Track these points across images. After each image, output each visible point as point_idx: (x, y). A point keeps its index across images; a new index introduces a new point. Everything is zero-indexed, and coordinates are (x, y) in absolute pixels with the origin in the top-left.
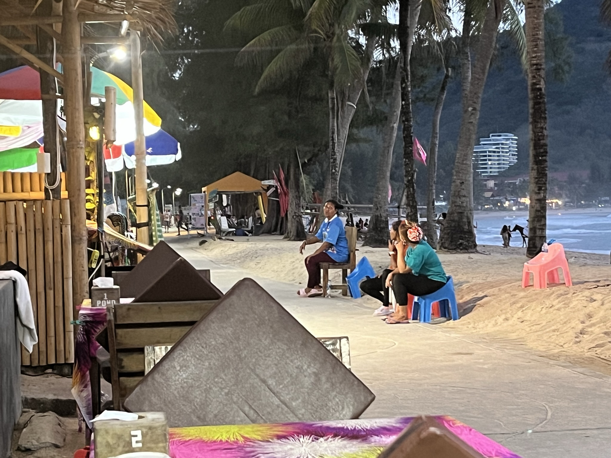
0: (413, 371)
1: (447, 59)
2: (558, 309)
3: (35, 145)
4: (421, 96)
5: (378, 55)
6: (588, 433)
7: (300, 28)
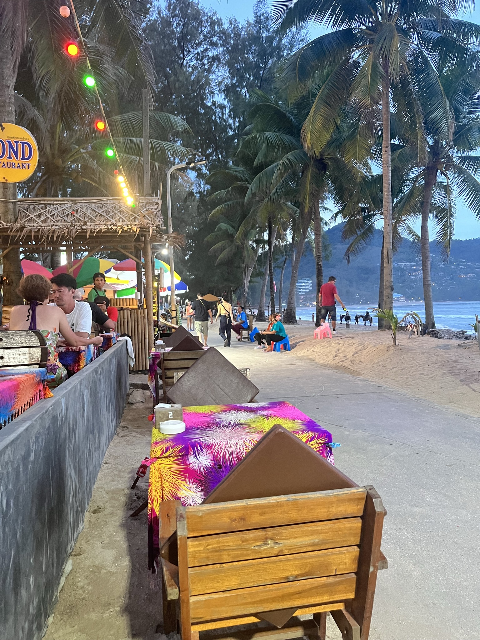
0: (274, 371)
1: (286, 252)
2: (327, 347)
3: (134, 287)
4: (277, 265)
5: (260, 251)
6: (338, 396)
7: (232, 241)
